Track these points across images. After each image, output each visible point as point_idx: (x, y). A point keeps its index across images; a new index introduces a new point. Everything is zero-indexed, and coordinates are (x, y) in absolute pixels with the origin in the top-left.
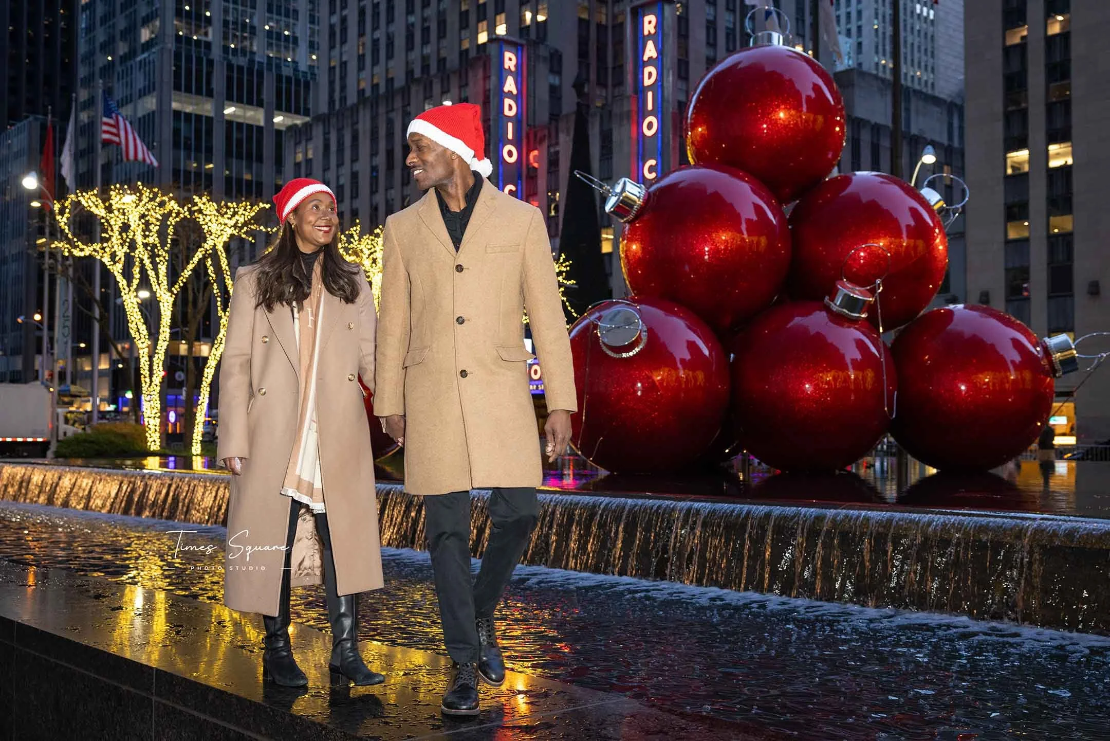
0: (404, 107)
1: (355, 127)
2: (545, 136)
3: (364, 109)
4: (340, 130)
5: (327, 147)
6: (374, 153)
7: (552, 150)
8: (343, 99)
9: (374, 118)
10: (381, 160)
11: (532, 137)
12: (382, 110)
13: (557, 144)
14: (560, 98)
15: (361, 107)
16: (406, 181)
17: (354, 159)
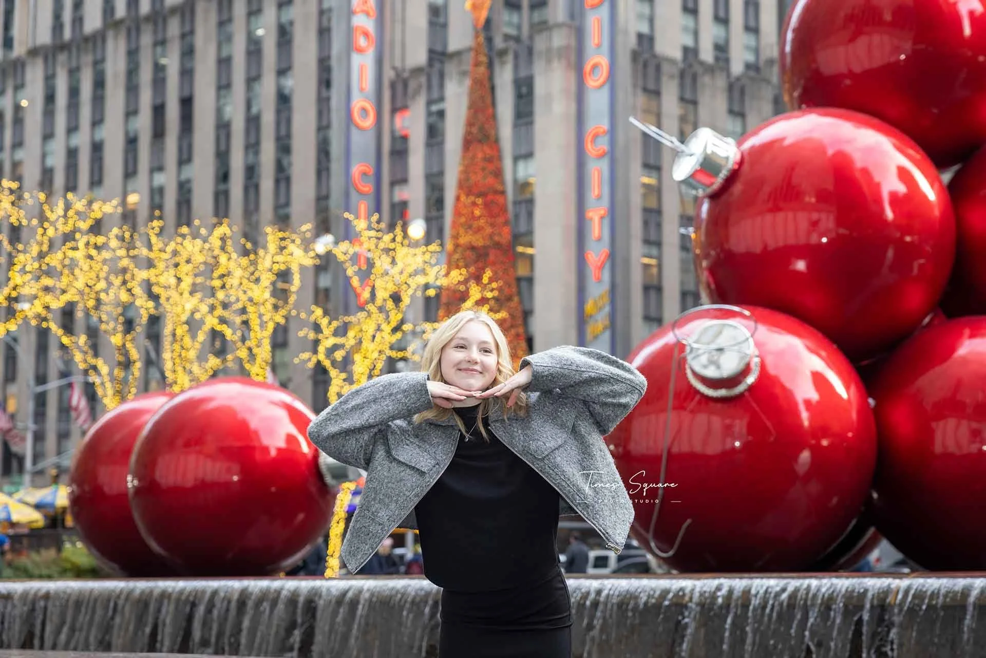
0: (183, 36)
1: (99, 67)
2: (420, 86)
3: (116, 38)
4: (73, 73)
5: (50, 98)
6: (131, 112)
7: (434, 108)
8: (78, 21)
9: (133, 54)
10: (143, 123)
11: (400, 88)
12: (146, 39)
13: (442, 99)
14: (445, 26)
15: (110, 34)
16: (185, 156)
17: (97, 121)
